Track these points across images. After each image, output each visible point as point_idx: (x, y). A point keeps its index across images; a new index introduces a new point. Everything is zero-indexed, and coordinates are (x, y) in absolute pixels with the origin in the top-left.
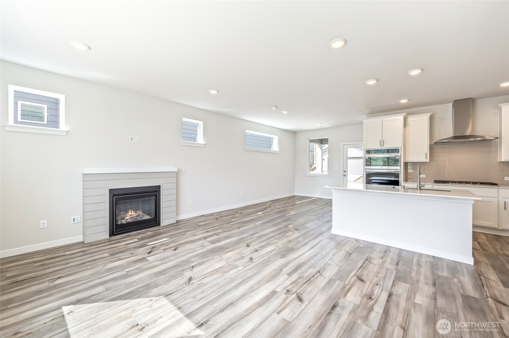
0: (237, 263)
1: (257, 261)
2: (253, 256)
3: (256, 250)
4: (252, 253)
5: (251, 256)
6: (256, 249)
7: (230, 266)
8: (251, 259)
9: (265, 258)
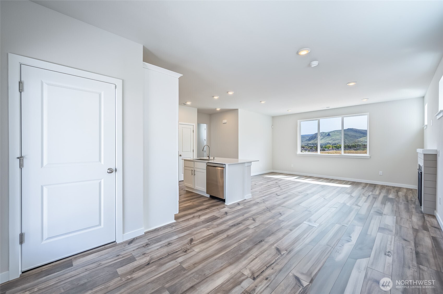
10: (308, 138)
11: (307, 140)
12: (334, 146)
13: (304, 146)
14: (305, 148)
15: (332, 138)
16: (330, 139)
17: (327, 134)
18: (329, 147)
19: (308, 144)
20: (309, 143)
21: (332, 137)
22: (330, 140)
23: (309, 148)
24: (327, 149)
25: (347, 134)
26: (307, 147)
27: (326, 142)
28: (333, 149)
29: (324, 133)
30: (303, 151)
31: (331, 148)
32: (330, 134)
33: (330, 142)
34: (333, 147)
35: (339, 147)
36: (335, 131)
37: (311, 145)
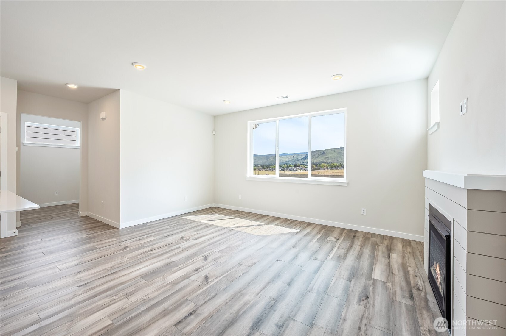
0: (219, 255)
1: (201, 257)
2: (203, 263)
3: (197, 270)
4: (203, 267)
5: (205, 262)
6: (197, 272)
7: (225, 251)
8: (206, 259)
9: (191, 261)
10: (304, 157)
11: (302, 158)
12: (328, 164)
13: (300, 165)
14: (301, 167)
15: (327, 157)
16: (325, 157)
17: (322, 152)
18: (324, 166)
19: (304, 163)
20: (305, 161)
21: (326, 155)
22: (325, 159)
23: (304, 167)
24: (322, 168)
25: (341, 153)
26: (302, 166)
27: (321, 161)
28: (327, 168)
29: (319, 150)
30: (298, 170)
31: (326, 167)
32: (325, 152)
33: (325, 160)
34: (327, 167)
35: (333, 166)
36: (330, 149)
37: (306, 164)
